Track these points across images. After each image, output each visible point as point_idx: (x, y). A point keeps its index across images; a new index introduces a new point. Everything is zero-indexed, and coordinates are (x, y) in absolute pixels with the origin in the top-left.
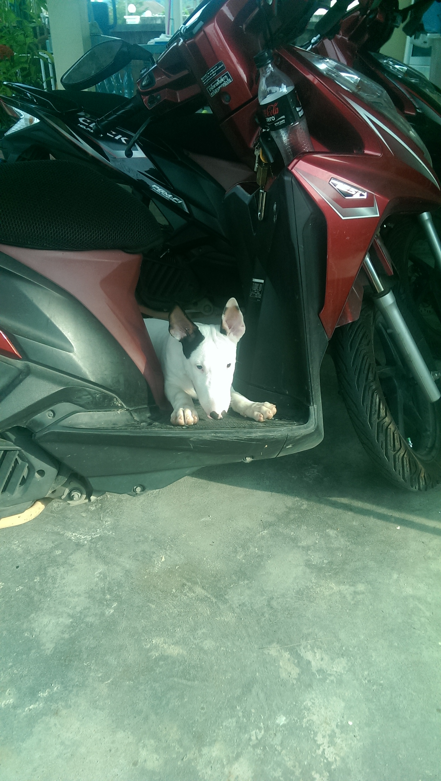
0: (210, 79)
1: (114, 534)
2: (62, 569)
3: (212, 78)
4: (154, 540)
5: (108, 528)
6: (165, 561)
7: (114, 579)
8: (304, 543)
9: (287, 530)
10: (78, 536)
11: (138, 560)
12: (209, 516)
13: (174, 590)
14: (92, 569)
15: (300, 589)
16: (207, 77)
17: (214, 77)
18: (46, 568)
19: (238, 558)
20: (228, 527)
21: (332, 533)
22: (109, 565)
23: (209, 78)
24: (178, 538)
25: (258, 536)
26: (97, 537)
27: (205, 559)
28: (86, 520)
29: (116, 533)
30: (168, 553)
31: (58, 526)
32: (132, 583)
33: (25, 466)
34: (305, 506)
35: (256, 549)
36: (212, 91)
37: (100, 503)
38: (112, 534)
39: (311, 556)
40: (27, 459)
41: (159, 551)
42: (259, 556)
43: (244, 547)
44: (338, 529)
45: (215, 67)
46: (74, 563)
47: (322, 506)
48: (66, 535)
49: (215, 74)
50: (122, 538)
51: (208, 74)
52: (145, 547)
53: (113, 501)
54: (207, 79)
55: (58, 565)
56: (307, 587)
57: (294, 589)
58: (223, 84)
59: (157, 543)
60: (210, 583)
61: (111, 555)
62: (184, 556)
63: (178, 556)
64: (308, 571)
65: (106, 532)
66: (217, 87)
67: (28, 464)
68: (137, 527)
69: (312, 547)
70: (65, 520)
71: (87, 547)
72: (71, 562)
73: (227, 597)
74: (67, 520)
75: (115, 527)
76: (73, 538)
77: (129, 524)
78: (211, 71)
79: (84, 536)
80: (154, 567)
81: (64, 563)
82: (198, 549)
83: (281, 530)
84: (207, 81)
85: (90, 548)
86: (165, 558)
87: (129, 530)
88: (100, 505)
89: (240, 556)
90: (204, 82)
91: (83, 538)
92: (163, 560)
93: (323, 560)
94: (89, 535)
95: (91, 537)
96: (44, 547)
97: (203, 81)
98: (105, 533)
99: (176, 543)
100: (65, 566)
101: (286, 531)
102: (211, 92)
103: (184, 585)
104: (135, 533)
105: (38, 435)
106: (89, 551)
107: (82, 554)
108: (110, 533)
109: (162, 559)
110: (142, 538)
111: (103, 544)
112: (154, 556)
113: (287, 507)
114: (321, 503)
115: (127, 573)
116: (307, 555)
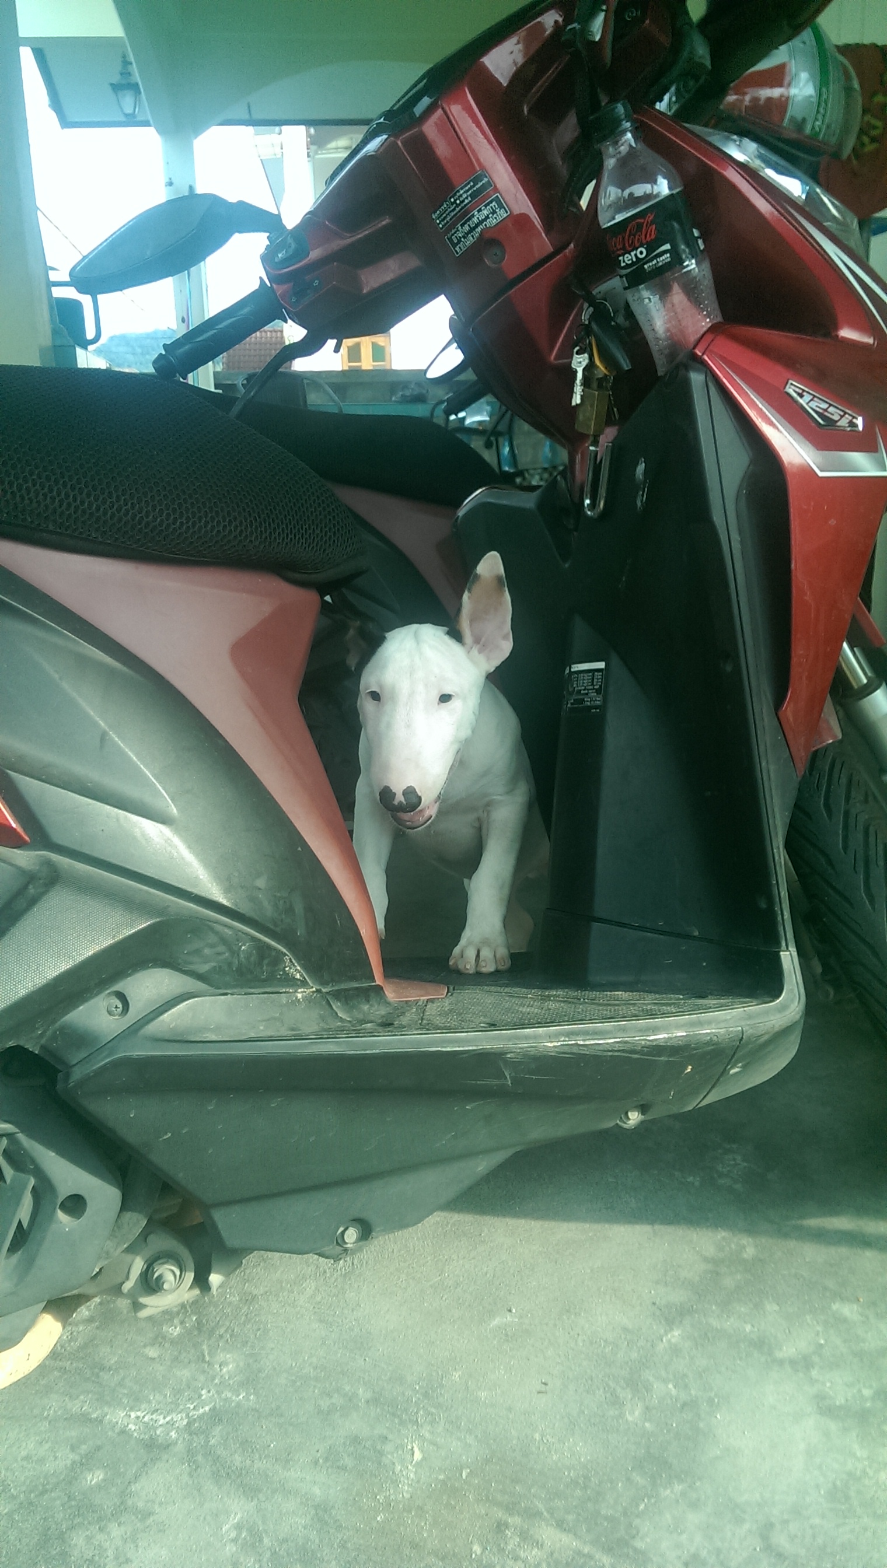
0: (455, 212)
1: (252, 1397)
2: (116, 1531)
3: (461, 209)
4: (375, 1401)
5: (231, 1382)
6: (424, 1459)
7: (285, 1540)
8: (788, 1351)
9: (732, 1320)
10: (146, 1419)
11: (344, 1468)
12: (510, 1311)
13: (477, 1548)
14: (208, 1518)
15: (834, 1484)
16: (449, 210)
17: (465, 205)
18: (62, 1533)
19: (630, 1418)
20: (572, 1333)
21: (848, 1310)
22: (261, 1496)
23: (454, 210)
24: (441, 1386)
25: (661, 1347)
26: (203, 1414)
27: (537, 1436)
28: (161, 1368)
29: (256, 1394)
30: (427, 1435)
31: (82, 1397)
32: (343, 1546)
33: (25, 1187)
34: (750, 1252)
35: (671, 1386)
36: (459, 241)
37: (192, 1313)
38: (245, 1398)
39: (824, 1384)
40: (33, 1161)
41: (399, 1431)
42: (685, 1404)
43: (636, 1384)
44: (861, 1300)
45: (469, 183)
46: (149, 1504)
47: (792, 1244)
48: (110, 1422)
49: (470, 199)
50: (278, 1408)
51: (452, 200)
52: (354, 1424)
53: (230, 1303)
54: (448, 214)
55: (100, 1519)
56: (850, 1474)
57: (817, 1486)
58: (488, 220)
59: (386, 1407)
60: (576, 1507)
61: (258, 1464)
62: (476, 1436)
63: (459, 1439)
64: (833, 1426)
65: (229, 1395)
66: (472, 229)
67: (34, 1177)
68: (315, 1368)
69: (816, 1359)
70: (98, 1376)
71: (180, 1447)
72: (140, 1505)
73: (639, 1544)
74: (105, 1376)
75: (250, 1379)
76: (133, 1428)
77: (290, 1362)
78: (458, 194)
79: (164, 1418)
80: (395, 1482)
81: (121, 1509)
82: (510, 1409)
83: (715, 1323)
84: (448, 219)
85: (189, 1451)
86: (422, 1451)
87: (294, 1382)
88: (194, 1319)
89: (632, 1412)
90: (439, 224)
91: (162, 1422)
92: (418, 1456)
93: (860, 1391)
94: (180, 1412)
95: (187, 1416)
96: (50, 1467)
97: (438, 221)
98: (226, 1400)
99: (441, 1399)
100: (123, 1519)
101: (730, 1324)
102: (455, 245)
103: (500, 1527)
104: (315, 1386)
105: (77, 1074)
106: (189, 1462)
107: (168, 1471)
108: (241, 1397)
109: (413, 1454)
110: (337, 1399)
111: (228, 1434)
112: (389, 1447)
113: (706, 1260)
114: (786, 1236)
115: (321, 1512)
116: (812, 1381)
